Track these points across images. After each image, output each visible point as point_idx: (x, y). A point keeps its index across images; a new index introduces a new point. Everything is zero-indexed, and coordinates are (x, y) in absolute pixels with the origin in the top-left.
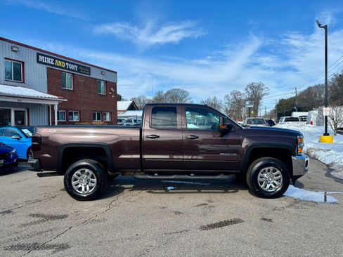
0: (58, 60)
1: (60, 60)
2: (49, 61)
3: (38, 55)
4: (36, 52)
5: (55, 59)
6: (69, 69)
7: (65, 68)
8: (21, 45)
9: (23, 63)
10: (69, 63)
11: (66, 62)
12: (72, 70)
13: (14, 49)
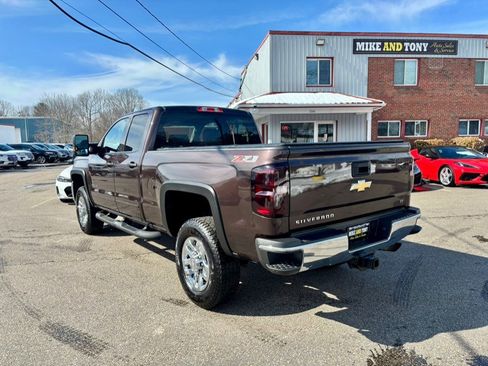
0: (389, 41)
1: (393, 41)
2: (372, 47)
3: (355, 41)
4: (351, 39)
5: (383, 41)
6: (410, 52)
7: (403, 51)
8: (330, 34)
9: (332, 58)
10: (410, 41)
11: (403, 42)
12: (415, 52)
13: (320, 42)
